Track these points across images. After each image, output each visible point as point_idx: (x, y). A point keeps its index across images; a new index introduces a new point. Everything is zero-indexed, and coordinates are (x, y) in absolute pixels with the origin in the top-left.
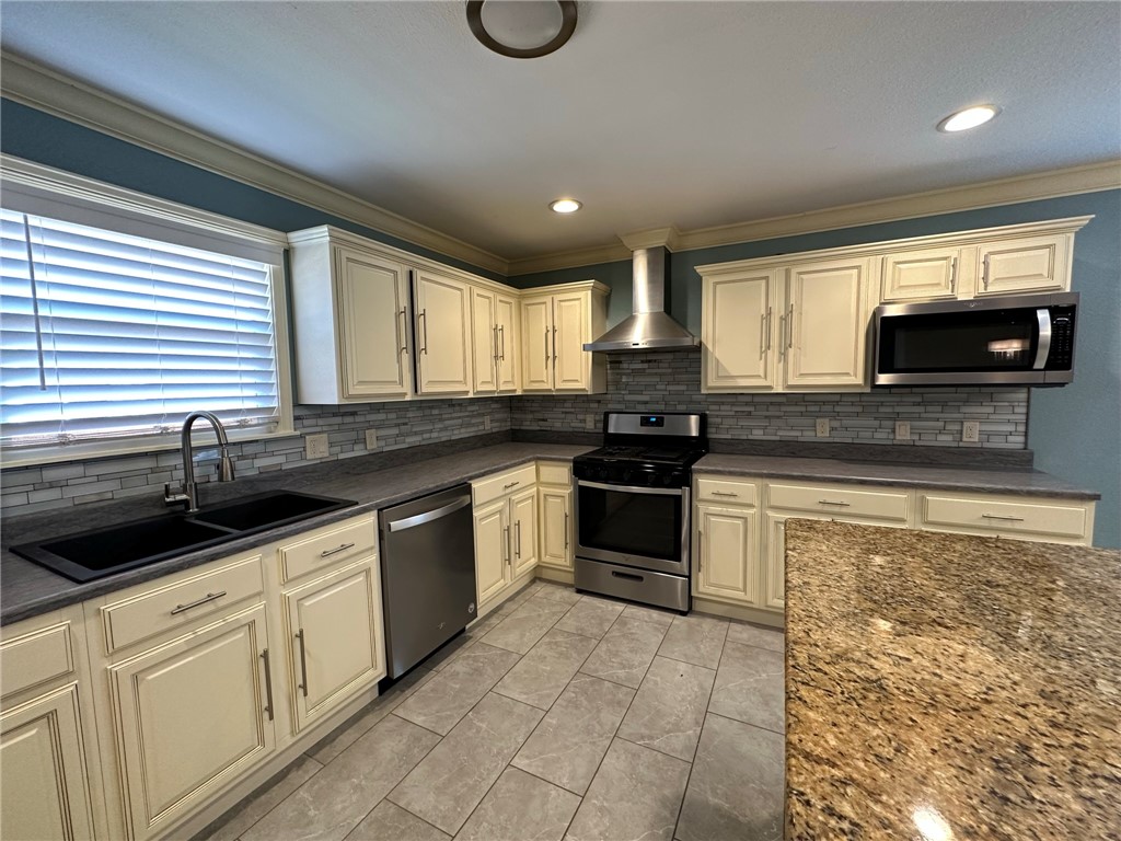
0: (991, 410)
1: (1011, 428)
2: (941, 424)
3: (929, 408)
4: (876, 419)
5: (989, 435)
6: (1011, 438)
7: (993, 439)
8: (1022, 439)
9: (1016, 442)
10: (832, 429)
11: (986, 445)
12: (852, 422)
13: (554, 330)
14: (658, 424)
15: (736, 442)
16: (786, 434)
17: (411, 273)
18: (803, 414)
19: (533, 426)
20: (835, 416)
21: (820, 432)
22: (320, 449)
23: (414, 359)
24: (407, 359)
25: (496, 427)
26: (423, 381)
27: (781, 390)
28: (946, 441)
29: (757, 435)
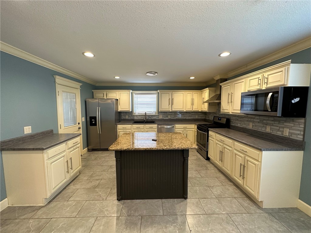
0: (293, 125)
1: (299, 132)
2: (278, 128)
3: (276, 122)
4: (262, 124)
5: (292, 134)
6: (298, 136)
7: (293, 135)
8: (302, 137)
9: (300, 138)
10: (253, 126)
11: (291, 137)
12: (257, 124)
13: (203, 98)
14: (220, 120)
15: (235, 127)
16: (244, 126)
17: (172, 93)
18: (247, 121)
19: (207, 118)
20: (253, 122)
21: (250, 126)
22: (161, 117)
23: (172, 106)
24: (170, 105)
25: (199, 118)
26: (173, 109)
27: (231, 113)
28: (279, 133)
29: (239, 125)
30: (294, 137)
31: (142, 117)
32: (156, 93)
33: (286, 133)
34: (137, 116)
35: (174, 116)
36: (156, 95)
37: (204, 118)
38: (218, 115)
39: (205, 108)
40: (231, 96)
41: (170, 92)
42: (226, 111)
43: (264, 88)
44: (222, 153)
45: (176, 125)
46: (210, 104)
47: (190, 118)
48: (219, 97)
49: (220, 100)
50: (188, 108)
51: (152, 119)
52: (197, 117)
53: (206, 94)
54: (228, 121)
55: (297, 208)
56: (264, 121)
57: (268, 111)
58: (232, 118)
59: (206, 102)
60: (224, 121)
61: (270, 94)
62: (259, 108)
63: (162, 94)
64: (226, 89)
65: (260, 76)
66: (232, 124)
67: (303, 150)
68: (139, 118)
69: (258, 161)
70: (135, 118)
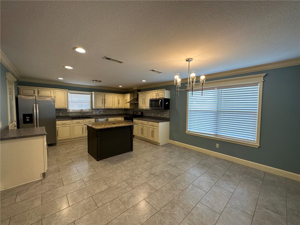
0: (166, 112)
1: (168, 115)
2: (162, 114)
3: (162, 112)
8: (169, 117)
12: (155, 114)
13: (126, 100)
14: (138, 113)
15: (145, 116)
16: (150, 115)
17: (104, 95)
18: (151, 112)
19: (128, 113)
20: (154, 113)
21: (153, 115)
22: (94, 113)
23: (104, 104)
24: (103, 104)
25: (122, 113)
26: (105, 106)
27: (144, 109)
28: (163, 117)
29: (147, 115)
30: (167, 117)
31: (77, 114)
32: (90, 94)
33: (165, 116)
34: (72, 113)
35: (105, 112)
36: (90, 95)
37: (125, 113)
38: (135, 111)
39: (128, 106)
40: (144, 99)
41: (103, 94)
42: (141, 108)
43: (158, 98)
44: (142, 129)
45: (109, 118)
46: (131, 104)
47: (116, 113)
48: (137, 99)
49: (138, 101)
50: (116, 106)
51: (87, 115)
52: (120, 112)
53: (128, 97)
54: (142, 113)
55: (169, 143)
56: (158, 112)
57: (159, 107)
58: (144, 111)
59: (128, 103)
60: (140, 113)
61: (160, 101)
62: (153, 106)
63: (97, 95)
64: (141, 96)
65: (156, 92)
66: (144, 115)
67: (169, 121)
68: (74, 115)
69: (158, 127)
70: (70, 115)
